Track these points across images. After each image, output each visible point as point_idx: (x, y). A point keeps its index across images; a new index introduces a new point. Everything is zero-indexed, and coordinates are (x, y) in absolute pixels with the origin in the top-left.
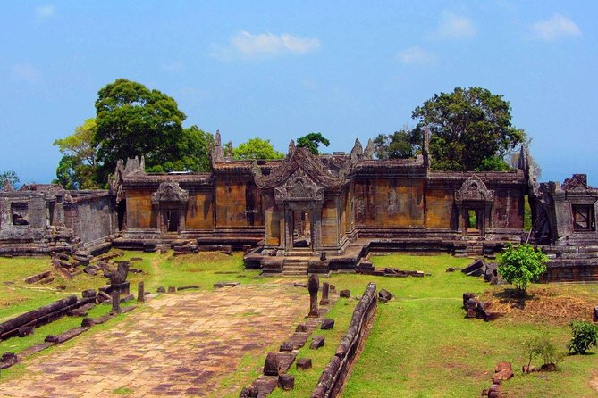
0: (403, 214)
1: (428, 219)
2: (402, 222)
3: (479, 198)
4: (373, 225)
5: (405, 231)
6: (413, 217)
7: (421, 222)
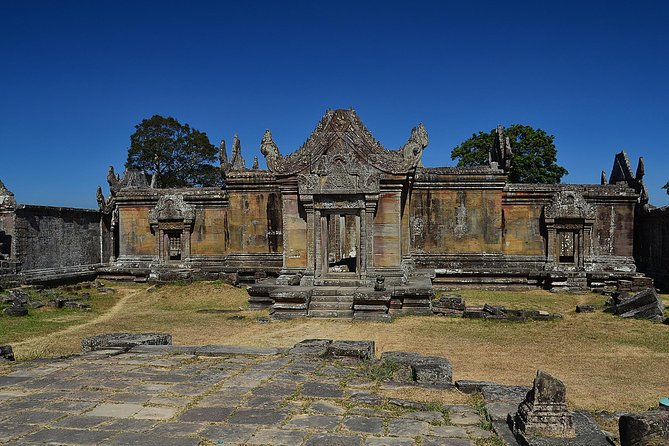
0: (476, 237)
1: (508, 243)
2: (474, 247)
3: (576, 216)
4: (436, 251)
5: (478, 258)
6: (488, 241)
7: (498, 246)
